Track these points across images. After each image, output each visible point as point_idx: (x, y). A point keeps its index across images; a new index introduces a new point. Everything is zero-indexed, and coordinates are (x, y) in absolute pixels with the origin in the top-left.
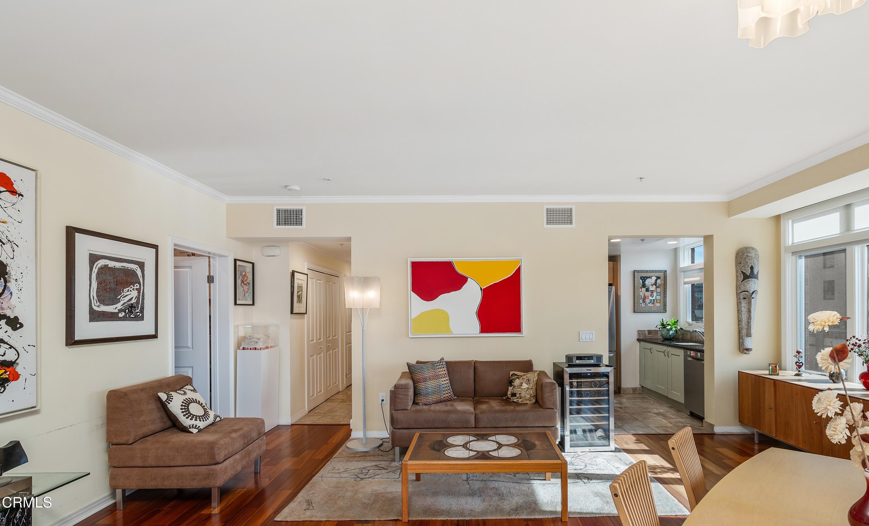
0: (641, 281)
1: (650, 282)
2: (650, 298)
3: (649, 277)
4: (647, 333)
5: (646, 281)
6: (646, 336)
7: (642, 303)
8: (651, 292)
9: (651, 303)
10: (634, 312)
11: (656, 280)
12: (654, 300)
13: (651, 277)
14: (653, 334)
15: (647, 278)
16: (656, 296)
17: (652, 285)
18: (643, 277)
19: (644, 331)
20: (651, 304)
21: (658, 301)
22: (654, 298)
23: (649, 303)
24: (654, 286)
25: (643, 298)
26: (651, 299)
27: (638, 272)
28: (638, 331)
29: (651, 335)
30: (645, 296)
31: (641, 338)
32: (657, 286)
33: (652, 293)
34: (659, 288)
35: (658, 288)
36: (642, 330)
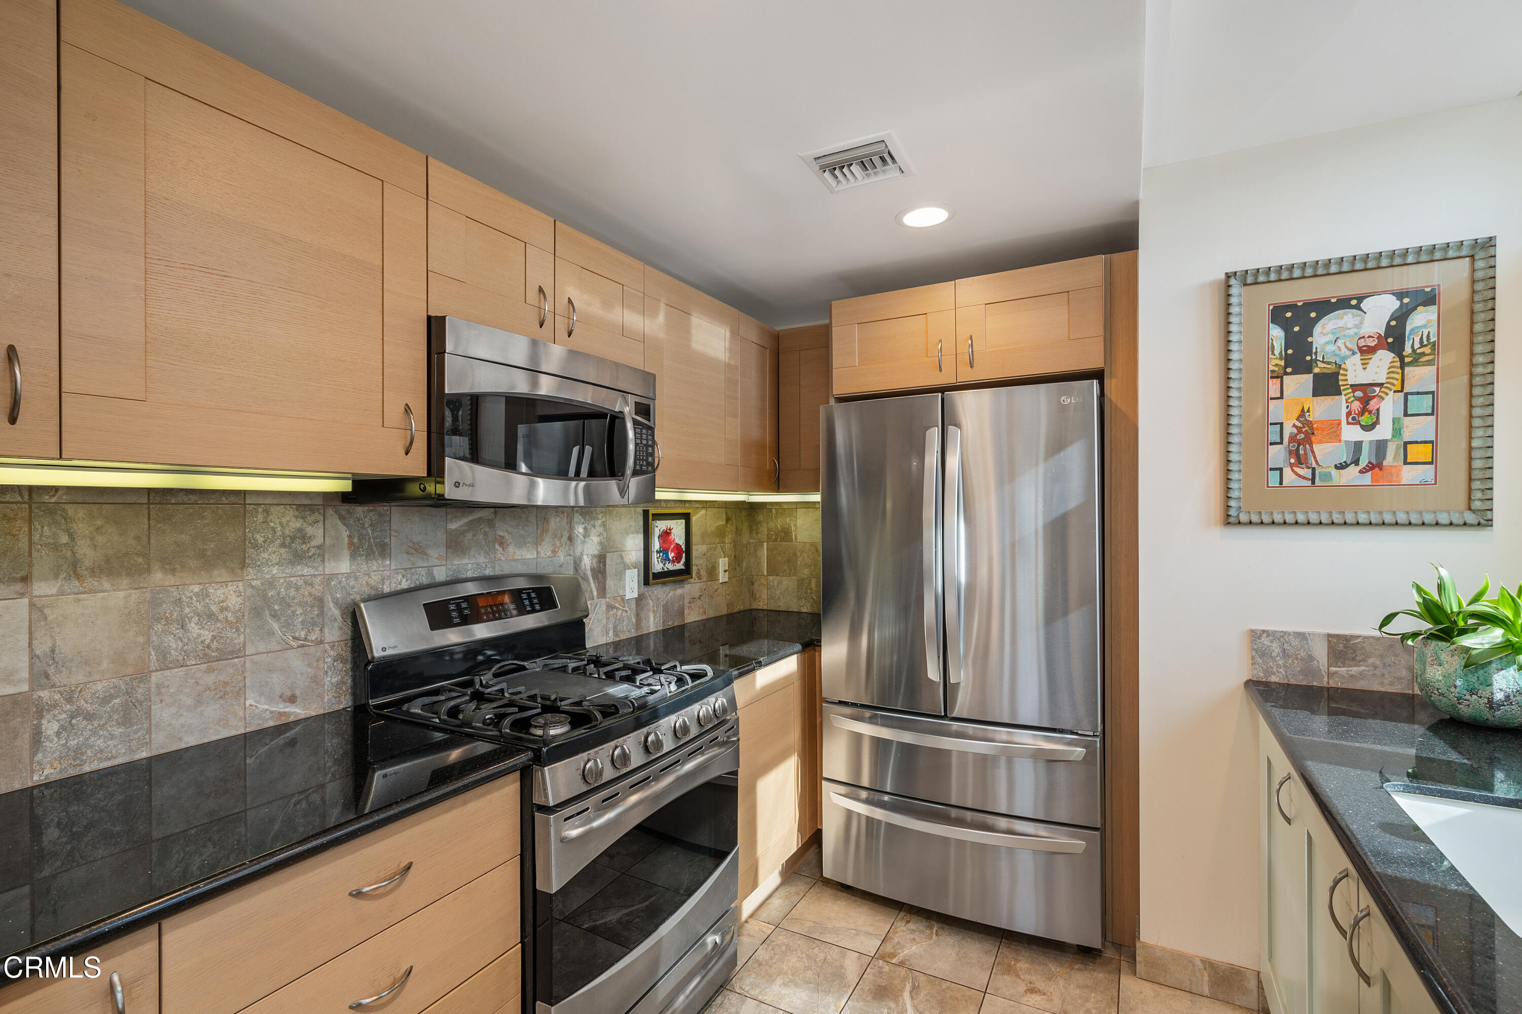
0: (1277, 333)
1: (1352, 332)
2: (1351, 433)
3: (1344, 303)
4: (1321, 653)
5: (1318, 329)
6: (1315, 673)
7: (1287, 471)
8: (1359, 394)
9: (1356, 462)
10: (1229, 521)
11: (1401, 317)
12: (1380, 447)
13: (1360, 299)
14: (1370, 661)
15: (1325, 307)
16: (1395, 420)
17: (1367, 351)
18: (1291, 307)
19: (1302, 636)
20: (1353, 470)
21: (1418, 452)
22: (1383, 431)
23: (1341, 467)
24: (1384, 359)
25: (1292, 439)
26: (1358, 445)
27: (1250, 280)
28: (1255, 636)
29: (1355, 670)
30: (1309, 423)
31: (1274, 679)
32: (1408, 350)
33: (1365, 401)
34: (1429, 363)
35: (1415, 362)
36: (1285, 633)
